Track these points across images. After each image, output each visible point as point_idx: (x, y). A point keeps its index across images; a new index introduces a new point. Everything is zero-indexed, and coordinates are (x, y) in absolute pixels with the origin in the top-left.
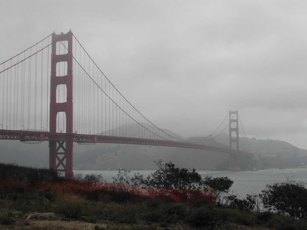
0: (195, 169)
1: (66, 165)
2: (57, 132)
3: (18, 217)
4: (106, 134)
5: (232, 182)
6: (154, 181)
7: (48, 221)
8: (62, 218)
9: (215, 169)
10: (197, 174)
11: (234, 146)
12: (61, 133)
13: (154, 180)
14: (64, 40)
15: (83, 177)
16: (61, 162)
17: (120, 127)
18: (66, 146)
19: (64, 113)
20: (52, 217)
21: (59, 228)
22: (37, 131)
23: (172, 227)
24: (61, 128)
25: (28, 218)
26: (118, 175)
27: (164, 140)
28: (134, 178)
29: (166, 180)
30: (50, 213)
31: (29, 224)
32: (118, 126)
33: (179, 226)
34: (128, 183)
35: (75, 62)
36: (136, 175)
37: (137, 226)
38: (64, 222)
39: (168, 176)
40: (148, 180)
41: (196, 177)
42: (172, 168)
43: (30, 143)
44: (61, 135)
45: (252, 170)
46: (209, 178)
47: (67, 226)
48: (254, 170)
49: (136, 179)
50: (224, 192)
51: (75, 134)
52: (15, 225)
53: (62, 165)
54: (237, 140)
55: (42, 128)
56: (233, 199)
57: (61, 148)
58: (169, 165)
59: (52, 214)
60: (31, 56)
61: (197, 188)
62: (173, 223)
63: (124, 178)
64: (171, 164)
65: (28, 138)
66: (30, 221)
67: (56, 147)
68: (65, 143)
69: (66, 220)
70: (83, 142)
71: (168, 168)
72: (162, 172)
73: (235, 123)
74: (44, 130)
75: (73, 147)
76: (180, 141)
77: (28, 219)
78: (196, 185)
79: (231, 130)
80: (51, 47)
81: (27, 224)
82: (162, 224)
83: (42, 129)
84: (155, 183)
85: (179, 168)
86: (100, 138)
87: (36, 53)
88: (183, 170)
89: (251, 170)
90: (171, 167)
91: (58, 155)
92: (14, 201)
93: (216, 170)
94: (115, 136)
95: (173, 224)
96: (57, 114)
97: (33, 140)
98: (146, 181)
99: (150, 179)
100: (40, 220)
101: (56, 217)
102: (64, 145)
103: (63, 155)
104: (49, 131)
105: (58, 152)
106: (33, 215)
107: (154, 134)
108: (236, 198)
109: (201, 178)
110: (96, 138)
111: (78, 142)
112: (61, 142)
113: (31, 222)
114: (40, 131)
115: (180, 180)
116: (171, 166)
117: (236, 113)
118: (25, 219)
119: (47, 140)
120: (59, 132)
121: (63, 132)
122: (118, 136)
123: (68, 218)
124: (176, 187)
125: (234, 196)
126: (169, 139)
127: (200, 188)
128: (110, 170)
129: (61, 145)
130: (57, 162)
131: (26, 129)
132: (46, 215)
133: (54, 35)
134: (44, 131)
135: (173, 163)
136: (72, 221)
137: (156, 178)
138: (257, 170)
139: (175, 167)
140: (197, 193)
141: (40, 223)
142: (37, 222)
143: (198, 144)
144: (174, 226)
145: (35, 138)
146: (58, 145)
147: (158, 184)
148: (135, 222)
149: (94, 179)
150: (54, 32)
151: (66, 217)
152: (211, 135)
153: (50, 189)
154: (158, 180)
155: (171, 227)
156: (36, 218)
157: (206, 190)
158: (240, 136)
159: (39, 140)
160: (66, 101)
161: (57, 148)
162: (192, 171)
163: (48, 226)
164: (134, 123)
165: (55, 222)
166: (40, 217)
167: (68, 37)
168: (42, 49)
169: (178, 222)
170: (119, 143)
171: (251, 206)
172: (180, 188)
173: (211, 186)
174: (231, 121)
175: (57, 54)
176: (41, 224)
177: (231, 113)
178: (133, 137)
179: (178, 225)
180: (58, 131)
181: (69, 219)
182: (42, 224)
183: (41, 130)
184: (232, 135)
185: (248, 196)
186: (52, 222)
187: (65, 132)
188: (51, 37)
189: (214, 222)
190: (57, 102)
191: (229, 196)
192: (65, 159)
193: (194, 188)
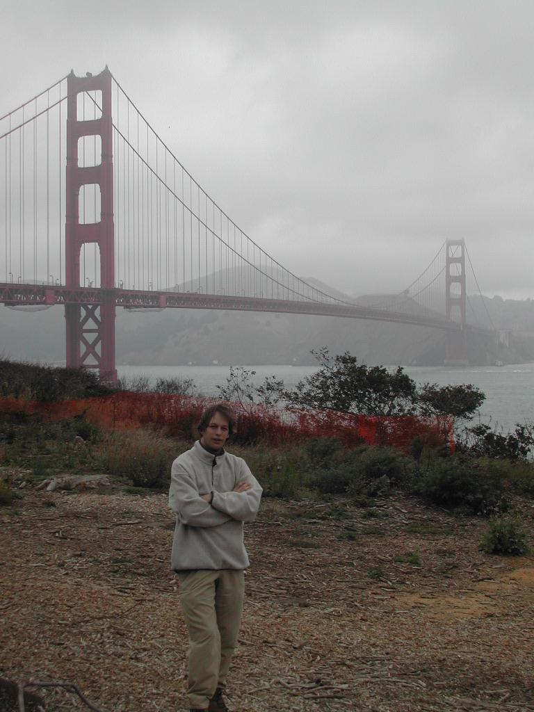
0: (401, 367)
1: (100, 356)
3: (25, 487)
4: (184, 289)
5: (482, 397)
6: (313, 394)
7: (96, 496)
8: (126, 487)
9: (415, 362)
10: (406, 379)
11: (456, 315)
12: (90, 288)
13: (313, 391)
14: (94, 88)
15: (152, 386)
16: (91, 348)
17: (214, 274)
18: (101, 315)
19: (95, 246)
20: (103, 485)
21: (125, 515)
22: (39, 284)
23: (381, 506)
24: (90, 276)
25: (49, 488)
26: (229, 381)
27: (308, 300)
28: (265, 387)
29: (339, 393)
30: (98, 477)
31: (53, 505)
32: (217, 269)
33: (398, 505)
34: (251, 399)
35: (116, 137)
36: (269, 381)
37: (300, 506)
38: (132, 497)
39: (342, 385)
40: (298, 392)
41: (403, 385)
42: (350, 365)
43: (26, 310)
44: (90, 292)
45: (494, 364)
46: (431, 388)
47: (142, 507)
49: (268, 389)
50: (465, 417)
51: (119, 290)
52: (22, 507)
53: (94, 356)
54: (462, 301)
55: (51, 278)
56: (482, 432)
57: (90, 320)
58: (345, 360)
59: (105, 478)
60: (23, 124)
61: (409, 410)
62: (381, 496)
63: (243, 387)
64: (347, 357)
65: (20, 298)
66: (56, 495)
67: (80, 317)
68: (98, 309)
69: (136, 493)
70: (137, 307)
71: (342, 366)
72: (329, 374)
73: (459, 265)
74: (54, 282)
75: (116, 318)
76: (341, 304)
77: (48, 491)
78: (406, 403)
79: (450, 280)
81: (51, 504)
82: (357, 501)
83: (51, 281)
84: (315, 398)
85: (365, 366)
86: (173, 297)
87: (34, 118)
88: (376, 369)
89: (492, 365)
90: (348, 363)
91: (85, 335)
92: (9, 443)
93: (416, 365)
95: (381, 500)
96: (82, 248)
97: (31, 304)
98: (296, 394)
99: (304, 390)
100: (76, 493)
101: (114, 486)
102: (97, 312)
103: (95, 335)
104: (64, 283)
105: (85, 327)
106: (60, 480)
107: (286, 290)
108: (488, 431)
109: (414, 388)
110: (163, 298)
111: (126, 307)
112: (90, 307)
113: (57, 498)
114: (46, 284)
115: (370, 393)
116: (348, 360)
117: (461, 243)
118: (42, 492)
119: (60, 303)
120: (86, 286)
121: (93, 286)
122: (210, 292)
123: (140, 488)
124: (360, 409)
125: (485, 426)
126: (319, 299)
127: (414, 409)
128: (193, 365)
129: (90, 314)
130: (83, 349)
131: (15, 281)
132: (90, 481)
133: (71, 78)
134: (55, 285)
135: (352, 355)
136: (150, 496)
137: (317, 387)
138: (503, 365)
139: (358, 364)
140: (407, 421)
141: (79, 501)
142: (70, 498)
143: (382, 309)
144: (385, 505)
145: (35, 298)
146: (83, 313)
147: (322, 400)
148: (292, 495)
149: (176, 388)
150: (72, 71)
151: (135, 486)
152: (407, 291)
153: (85, 412)
154: (320, 393)
155: (378, 506)
156: (67, 488)
157: (426, 413)
158: (469, 293)
159: (44, 303)
160: (99, 220)
161: (82, 319)
162: (396, 372)
163: (97, 509)
164: (243, 265)
165: (113, 497)
166: (77, 485)
167: (102, 82)
168: (47, 110)
169: (391, 495)
170: (212, 309)
171: (523, 448)
172: (370, 410)
173: (435, 406)
174: (450, 261)
175: (80, 118)
176: (81, 504)
177: (449, 244)
178: (241, 294)
179: (394, 501)
181: (144, 489)
182: (82, 502)
183: (48, 283)
184: (451, 291)
185: (519, 428)
186: (106, 498)
187: (99, 286)
188: (65, 83)
190: (81, 222)
191: (475, 426)
192: (100, 342)
193: (401, 410)
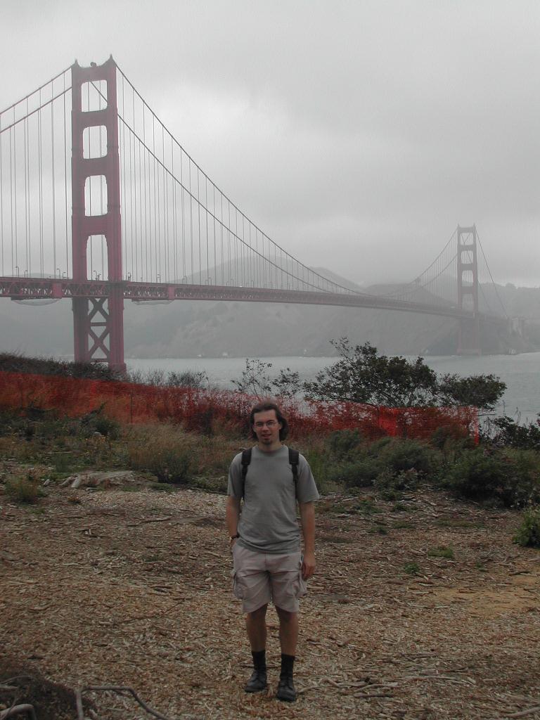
0: (421, 357)
1: (109, 350)
2: (89, 278)
3: (49, 484)
4: (193, 281)
5: (503, 386)
6: (332, 385)
7: (122, 493)
8: (151, 483)
9: (427, 352)
10: (426, 369)
11: (468, 303)
12: (97, 281)
13: (333, 382)
14: (99, 78)
16: (99, 342)
17: (222, 264)
18: (108, 308)
19: (102, 238)
20: (128, 482)
21: (153, 512)
22: (45, 277)
23: (409, 499)
24: (97, 269)
25: (73, 485)
26: (245, 374)
27: (318, 290)
28: (280, 380)
29: (359, 384)
30: (122, 473)
31: (79, 502)
32: (219, 263)
33: (426, 498)
35: (122, 127)
36: (284, 373)
37: (328, 500)
38: (158, 494)
39: (362, 375)
41: (423, 376)
42: (370, 356)
43: (33, 304)
44: (97, 285)
45: (507, 353)
46: (450, 379)
47: (169, 504)
48: (510, 354)
49: (283, 382)
50: (486, 408)
51: (127, 282)
52: (47, 504)
53: (102, 349)
54: (474, 289)
55: (57, 271)
57: (98, 313)
58: (365, 352)
59: (129, 474)
60: (28, 116)
61: (429, 401)
62: (408, 489)
64: (368, 348)
65: (27, 292)
66: (81, 492)
67: (88, 310)
68: (106, 302)
69: (161, 489)
70: (145, 299)
71: (362, 356)
72: (349, 365)
73: (471, 253)
74: (61, 275)
75: (124, 311)
76: (351, 294)
77: (73, 489)
78: (425, 394)
79: (461, 268)
80: (69, 94)
82: (385, 494)
83: (57, 274)
84: (334, 389)
85: (386, 357)
86: (182, 289)
87: (38, 109)
88: (396, 360)
89: (505, 354)
90: (367, 354)
91: (92, 328)
92: (28, 440)
94: (213, 284)
95: (409, 493)
96: (89, 241)
97: (38, 298)
98: (315, 384)
99: (324, 381)
100: (101, 490)
101: (139, 482)
102: (105, 305)
103: (103, 328)
104: (71, 277)
105: (93, 321)
106: (84, 477)
109: (435, 379)
110: (171, 291)
111: (134, 300)
112: (98, 300)
113: (83, 495)
114: (53, 277)
115: (390, 384)
116: (369, 351)
117: (472, 230)
118: (66, 489)
119: (67, 296)
120: (94, 279)
121: (101, 279)
122: (219, 284)
123: (166, 484)
124: (380, 401)
125: (508, 419)
126: (330, 288)
127: (434, 400)
128: (203, 357)
129: (98, 307)
130: (91, 342)
131: (22, 274)
132: (115, 478)
133: (75, 68)
134: (62, 278)
135: (373, 346)
136: (176, 492)
137: (337, 378)
138: (517, 354)
139: (379, 355)
140: (428, 414)
141: (105, 498)
142: (95, 495)
144: (413, 498)
145: (42, 291)
146: (91, 306)
147: (341, 391)
150: (76, 61)
151: (160, 482)
152: (418, 280)
153: (102, 408)
154: (340, 384)
155: (406, 499)
156: (92, 485)
157: (446, 404)
158: (480, 281)
159: (52, 296)
160: (105, 211)
161: (89, 312)
162: (415, 362)
163: (123, 506)
164: (252, 256)
165: (139, 494)
166: (102, 482)
167: (107, 72)
168: (52, 101)
169: (419, 488)
170: (221, 300)
172: (390, 400)
173: (456, 397)
174: (461, 248)
175: (84, 109)
176: (107, 502)
177: (461, 231)
178: (249, 286)
179: (422, 494)
180: (91, 276)
181: (169, 485)
182: (108, 499)
183: (55, 276)
184: (463, 278)
186: (132, 495)
187: (106, 279)
189: (510, 488)
190: (87, 213)
191: (497, 417)
192: (108, 336)
193: (422, 401)
